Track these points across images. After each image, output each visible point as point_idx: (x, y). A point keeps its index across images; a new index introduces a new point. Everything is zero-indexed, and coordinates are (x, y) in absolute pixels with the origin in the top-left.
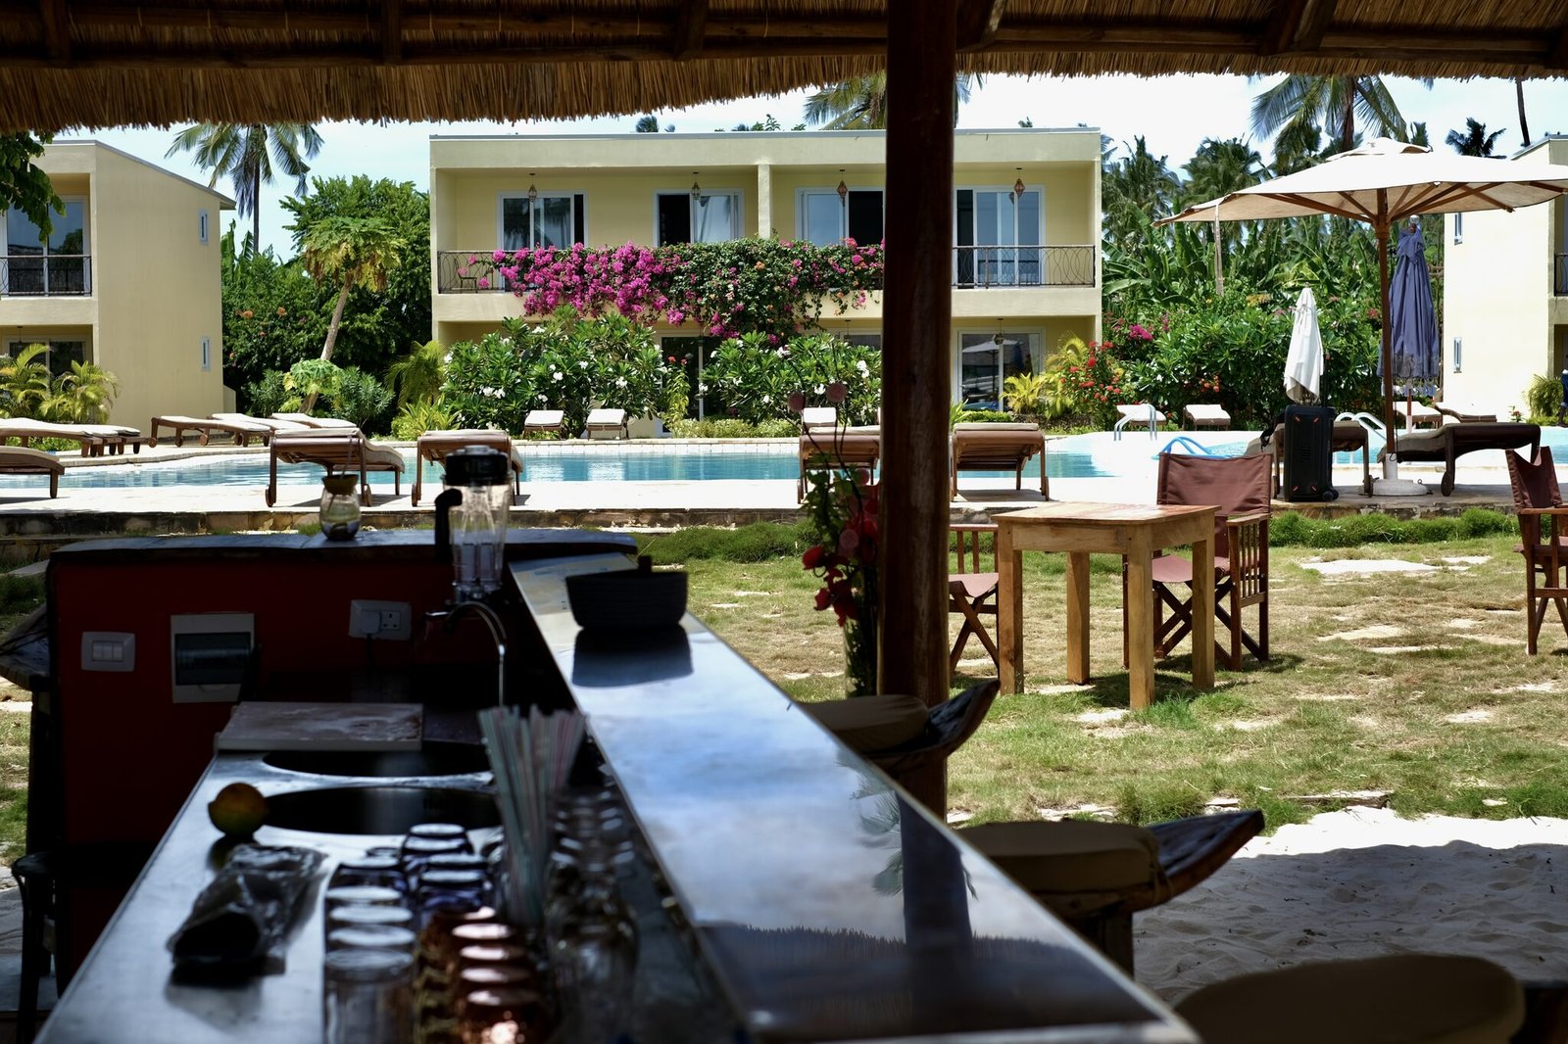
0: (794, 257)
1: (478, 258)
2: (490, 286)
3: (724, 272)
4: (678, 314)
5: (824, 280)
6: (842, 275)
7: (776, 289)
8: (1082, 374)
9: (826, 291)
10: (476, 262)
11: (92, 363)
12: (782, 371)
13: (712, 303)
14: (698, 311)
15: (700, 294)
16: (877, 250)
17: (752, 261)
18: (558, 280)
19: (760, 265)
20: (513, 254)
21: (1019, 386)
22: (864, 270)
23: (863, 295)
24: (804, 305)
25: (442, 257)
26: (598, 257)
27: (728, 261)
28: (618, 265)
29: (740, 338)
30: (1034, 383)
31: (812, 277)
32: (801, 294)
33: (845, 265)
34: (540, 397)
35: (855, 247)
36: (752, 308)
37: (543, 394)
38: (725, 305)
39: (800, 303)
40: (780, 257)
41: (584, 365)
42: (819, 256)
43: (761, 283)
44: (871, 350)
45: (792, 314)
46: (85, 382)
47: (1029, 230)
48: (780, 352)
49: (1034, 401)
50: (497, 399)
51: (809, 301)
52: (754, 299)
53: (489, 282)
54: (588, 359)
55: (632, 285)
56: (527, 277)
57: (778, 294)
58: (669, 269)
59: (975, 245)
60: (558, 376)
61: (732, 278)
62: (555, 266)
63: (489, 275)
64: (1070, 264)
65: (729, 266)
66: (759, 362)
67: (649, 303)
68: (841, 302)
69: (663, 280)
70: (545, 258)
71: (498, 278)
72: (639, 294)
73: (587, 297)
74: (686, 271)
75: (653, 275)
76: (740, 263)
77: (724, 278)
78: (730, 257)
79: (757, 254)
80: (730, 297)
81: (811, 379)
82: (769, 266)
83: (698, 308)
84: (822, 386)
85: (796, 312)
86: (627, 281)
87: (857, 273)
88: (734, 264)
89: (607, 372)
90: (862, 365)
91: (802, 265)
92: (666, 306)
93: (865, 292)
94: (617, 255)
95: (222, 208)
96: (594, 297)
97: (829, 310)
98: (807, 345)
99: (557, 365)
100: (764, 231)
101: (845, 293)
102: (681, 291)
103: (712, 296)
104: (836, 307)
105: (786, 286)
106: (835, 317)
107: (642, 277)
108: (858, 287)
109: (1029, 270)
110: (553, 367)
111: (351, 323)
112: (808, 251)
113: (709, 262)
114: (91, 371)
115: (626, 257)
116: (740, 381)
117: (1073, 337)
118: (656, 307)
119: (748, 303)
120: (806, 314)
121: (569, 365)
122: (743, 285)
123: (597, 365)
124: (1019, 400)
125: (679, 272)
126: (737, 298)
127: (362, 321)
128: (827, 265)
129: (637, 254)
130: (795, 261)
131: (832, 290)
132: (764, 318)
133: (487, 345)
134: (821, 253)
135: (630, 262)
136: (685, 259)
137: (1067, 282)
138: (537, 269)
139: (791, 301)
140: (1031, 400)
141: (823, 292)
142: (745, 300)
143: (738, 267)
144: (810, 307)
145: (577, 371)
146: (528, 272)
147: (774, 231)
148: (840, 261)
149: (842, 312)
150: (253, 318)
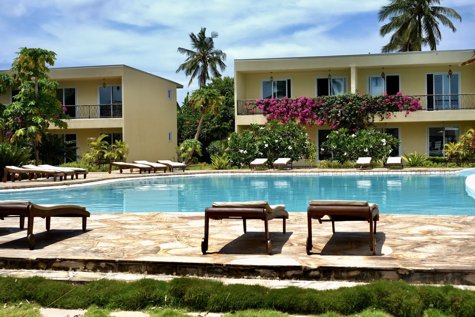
0: (364, 100)
1: (251, 102)
2: (255, 112)
3: (338, 106)
4: (321, 121)
5: (375, 108)
6: (382, 106)
7: (357, 112)
8: (471, 143)
9: (376, 112)
10: (250, 104)
11: (122, 141)
12: (352, 143)
13: (333, 118)
14: (329, 120)
15: (329, 114)
16: (395, 97)
17: (347, 101)
18: (278, 110)
19: (350, 103)
20: (263, 101)
21: (450, 147)
22: (390, 104)
23: (390, 114)
24: (368, 118)
25: (239, 102)
26: (292, 101)
27: (339, 102)
28: (299, 104)
29: (338, 131)
30: (456, 146)
31: (371, 107)
32: (366, 114)
33: (383, 103)
34: (260, 153)
35: (387, 96)
36: (348, 119)
37: (261, 152)
38: (337, 118)
39: (366, 117)
40: (359, 100)
41: (276, 141)
42: (373, 100)
43: (351, 110)
44: (388, 135)
45: (363, 121)
46: (120, 147)
47: (454, 88)
48: (353, 135)
49: (455, 153)
50: (245, 154)
51: (370, 116)
52: (348, 116)
53: (255, 111)
54: (279, 139)
55: (304, 111)
56: (268, 109)
57: (357, 114)
58: (318, 105)
59: (434, 94)
60: (267, 145)
61: (340, 108)
62: (277, 105)
63: (255, 108)
64: (470, 101)
65: (339, 104)
66: (343, 140)
67: (311, 117)
68: (382, 116)
69: (315, 109)
70: (274, 102)
71: (257, 109)
72: (307, 114)
73: (288, 116)
74: (324, 105)
75: (312, 108)
76: (344, 103)
77: (337, 108)
78: (340, 100)
79: (350, 99)
80: (339, 115)
81: (363, 146)
82: (354, 103)
83: (329, 119)
84: (367, 148)
85: (365, 120)
86: (303, 110)
87: (388, 106)
88: (341, 103)
89: (285, 144)
90: (384, 140)
91: (367, 103)
92: (317, 118)
93: (391, 113)
94: (299, 101)
95: (177, 88)
96: (291, 116)
97: (377, 119)
98: (362, 133)
99: (266, 141)
100: (353, 91)
101: (383, 113)
102: (322, 113)
103: (333, 115)
104: (380, 118)
105: (360, 111)
106: (379, 122)
107: (308, 108)
108: (388, 111)
109: (455, 104)
110: (265, 142)
111: (221, 125)
112: (369, 97)
113: (332, 102)
114: (121, 143)
115: (303, 101)
116: (336, 147)
117: (470, 128)
118: (313, 119)
119: (346, 117)
120: (369, 121)
121: (271, 141)
122: (344, 110)
123: (281, 141)
124: (450, 152)
125: (322, 106)
126: (342, 115)
127: (225, 125)
128: (376, 103)
129: (307, 100)
130: (364, 102)
131: (378, 112)
132: (352, 123)
133: (244, 134)
134: (374, 98)
135: (304, 103)
136: (324, 101)
137: (468, 107)
138: (271, 106)
139: (363, 116)
140: (454, 152)
141: (375, 113)
142: (345, 116)
143: (343, 104)
144: (370, 118)
145: (274, 144)
146: (268, 107)
147: (357, 91)
148: (381, 101)
149: (382, 120)
150: (189, 124)
